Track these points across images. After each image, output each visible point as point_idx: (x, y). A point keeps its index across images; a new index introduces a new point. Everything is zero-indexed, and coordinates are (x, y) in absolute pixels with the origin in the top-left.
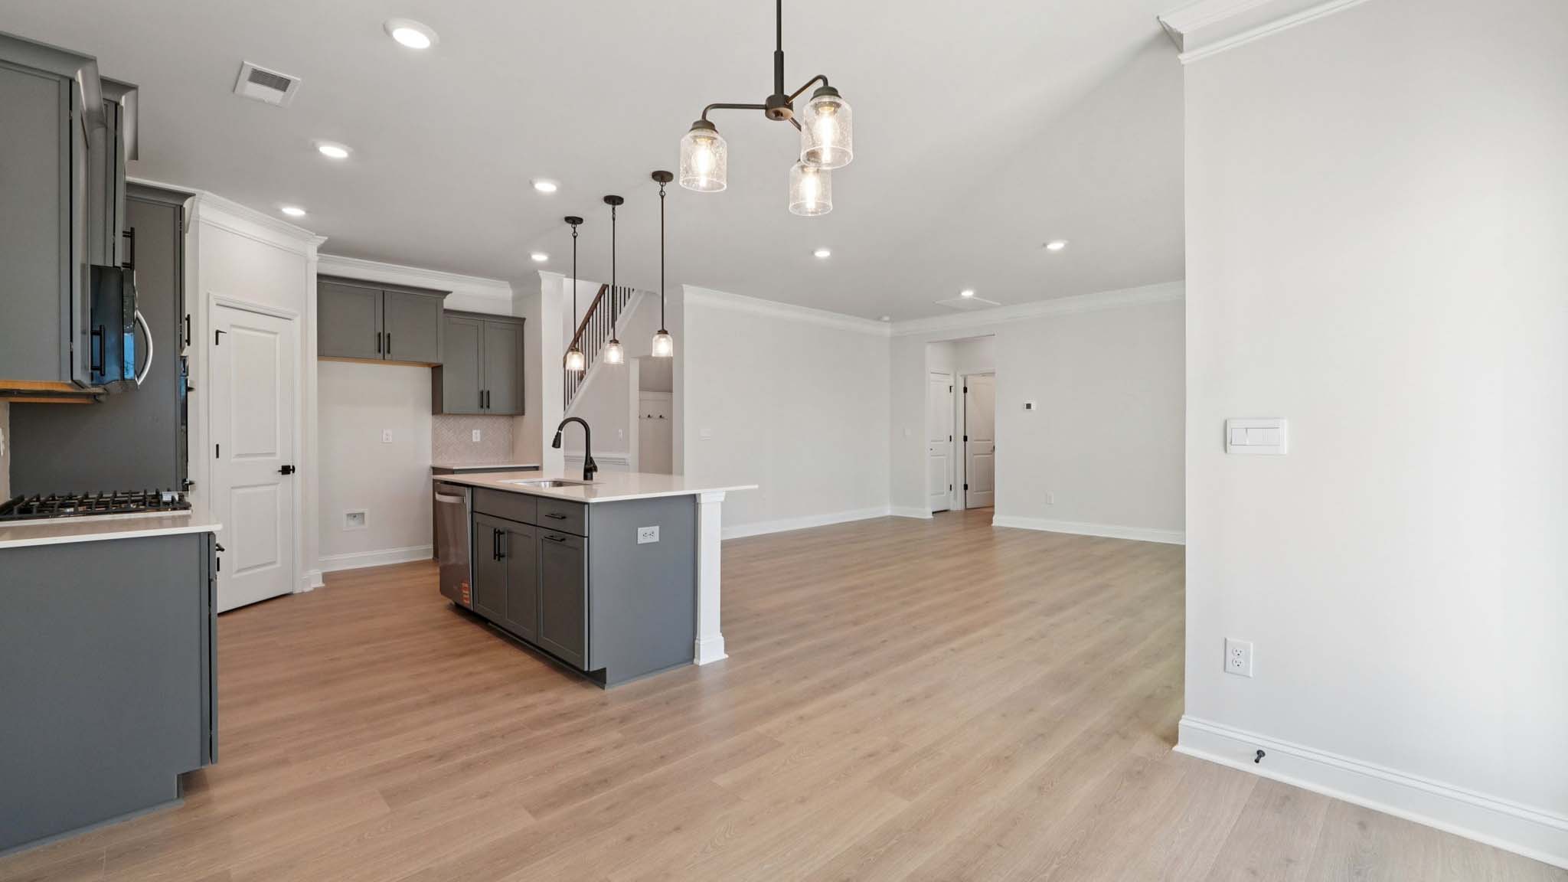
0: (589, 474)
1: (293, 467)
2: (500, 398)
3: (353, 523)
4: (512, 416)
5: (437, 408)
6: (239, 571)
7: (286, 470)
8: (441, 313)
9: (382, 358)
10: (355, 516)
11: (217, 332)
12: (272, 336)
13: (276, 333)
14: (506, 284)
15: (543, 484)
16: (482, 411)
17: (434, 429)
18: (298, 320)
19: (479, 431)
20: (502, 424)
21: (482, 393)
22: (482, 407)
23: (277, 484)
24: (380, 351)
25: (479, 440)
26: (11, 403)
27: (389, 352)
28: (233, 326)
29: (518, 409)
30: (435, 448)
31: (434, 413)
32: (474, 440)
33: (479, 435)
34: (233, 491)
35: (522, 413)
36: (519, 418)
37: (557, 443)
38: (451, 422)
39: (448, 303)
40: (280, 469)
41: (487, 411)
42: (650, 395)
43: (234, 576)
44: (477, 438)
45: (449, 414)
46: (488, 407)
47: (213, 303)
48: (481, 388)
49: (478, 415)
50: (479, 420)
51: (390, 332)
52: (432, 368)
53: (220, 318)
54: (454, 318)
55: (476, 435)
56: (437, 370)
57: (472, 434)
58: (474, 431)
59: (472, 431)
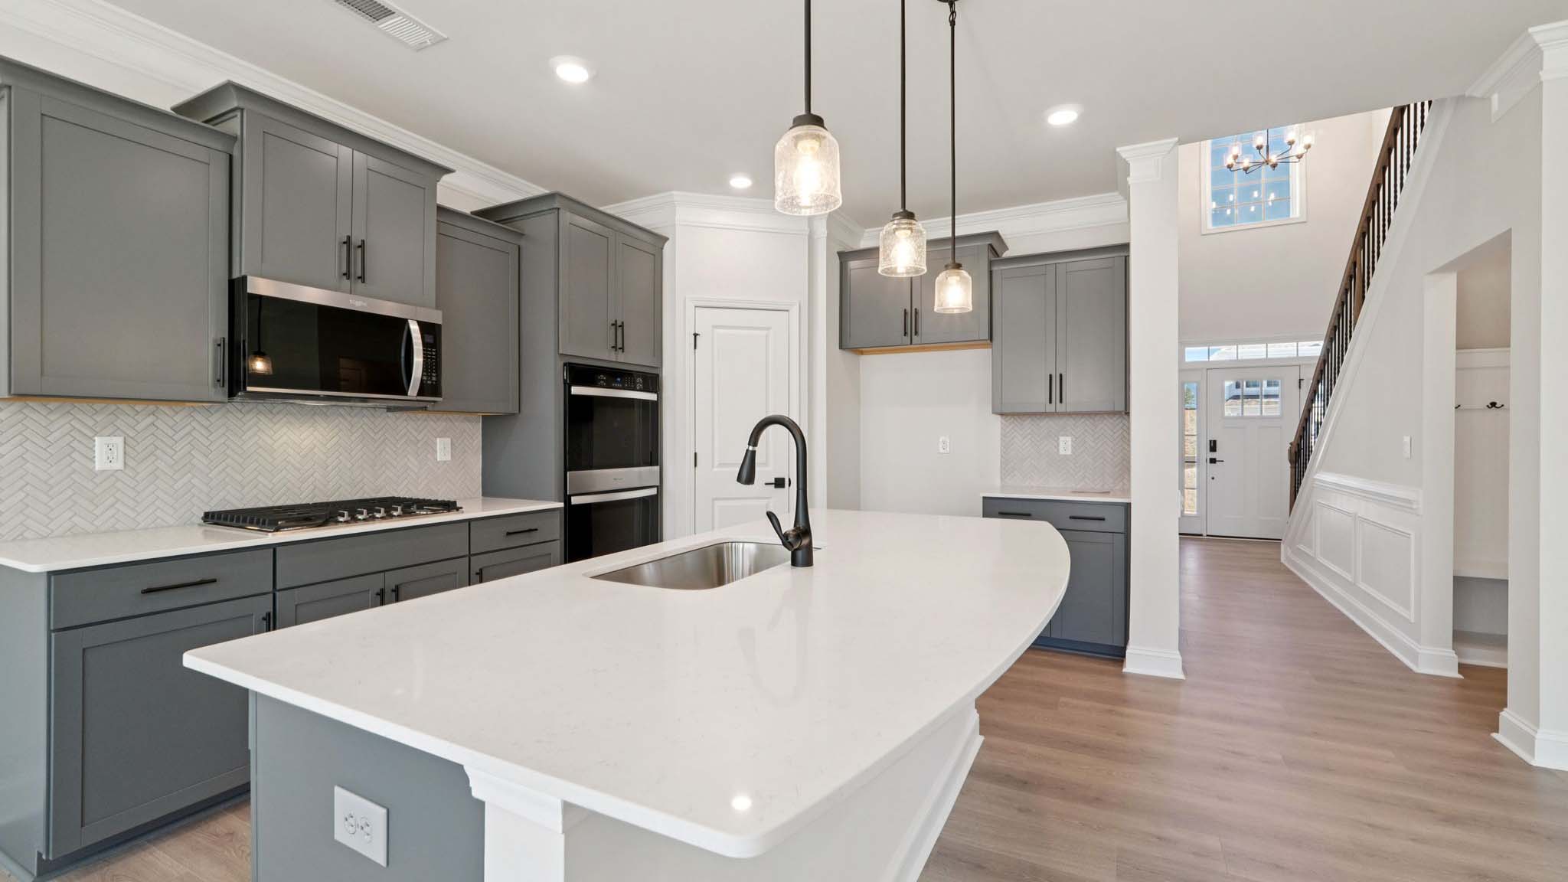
1: (789, 479)
2: (1082, 387)
7: (780, 483)
8: (984, 265)
9: (911, 343)
11: (695, 336)
12: (764, 332)
13: (768, 329)
16: (1051, 408)
17: (1003, 436)
18: (795, 310)
19: (1069, 439)
20: (1110, 426)
21: (1052, 376)
22: (1050, 400)
23: (769, 497)
24: (906, 335)
25: (1069, 452)
26: (483, 416)
27: (918, 334)
28: (714, 327)
30: (1005, 463)
32: (1062, 452)
33: (1069, 444)
35: (1126, 413)
38: (1027, 425)
40: (773, 481)
41: (1059, 408)
44: (1065, 449)
45: (1006, 414)
46: (1061, 400)
47: (690, 305)
48: (1049, 372)
50: (1070, 422)
51: (918, 307)
53: (701, 321)
54: (1007, 270)
55: (1065, 445)
57: (1058, 445)
58: (1062, 439)
59: (1058, 439)
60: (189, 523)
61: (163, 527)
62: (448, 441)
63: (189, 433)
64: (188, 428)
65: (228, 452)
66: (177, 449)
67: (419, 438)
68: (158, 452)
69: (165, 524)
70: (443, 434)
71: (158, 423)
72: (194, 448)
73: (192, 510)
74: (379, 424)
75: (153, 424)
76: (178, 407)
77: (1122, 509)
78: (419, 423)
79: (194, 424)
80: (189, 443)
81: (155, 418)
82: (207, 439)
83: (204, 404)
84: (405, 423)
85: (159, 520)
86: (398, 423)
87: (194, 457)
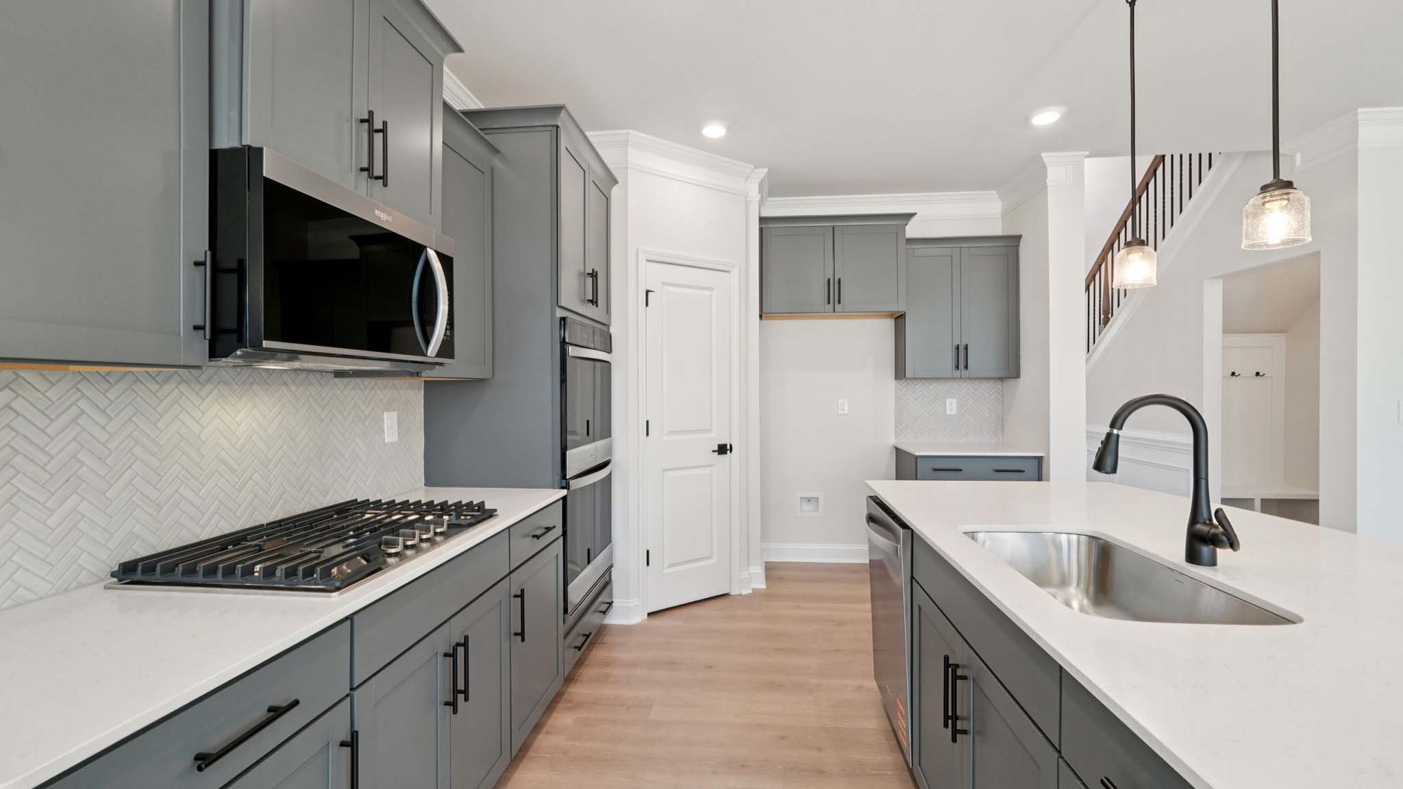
0: (1205, 550)
1: (731, 446)
2: (984, 356)
3: (807, 507)
4: (1001, 379)
5: (900, 372)
6: (670, 566)
7: (723, 449)
8: (902, 243)
9: (832, 309)
10: (809, 500)
11: (647, 292)
12: (708, 293)
13: (711, 289)
14: (993, 194)
15: (1064, 538)
16: (957, 374)
17: (898, 398)
18: (735, 271)
19: (955, 400)
20: (987, 390)
21: (958, 348)
22: (957, 367)
23: (714, 465)
24: (829, 303)
25: (954, 412)
26: (425, 381)
27: (839, 302)
28: (664, 284)
29: (1010, 369)
30: (898, 422)
31: (897, 378)
32: (948, 412)
33: (955, 405)
34: (665, 473)
35: (1017, 375)
36: (1012, 382)
37: (1109, 462)
38: (920, 389)
39: (913, 230)
40: (716, 448)
41: (965, 373)
42: (1236, 339)
43: (666, 571)
44: (951, 410)
45: (914, 379)
46: (966, 367)
47: (642, 258)
48: (956, 342)
49: (952, 379)
50: (954, 385)
51: (840, 277)
52: (896, 318)
53: (652, 276)
54: (921, 249)
55: (951, 406)
56: (899, 319)
57: (945, 405)
58: (948, 400)
59: (945, 401)
60: (74, 584)
61: (28, 602)
62: (394, 415)
63: (74, 421)
64: (74, 411)
65: (137, 450)
66: (53, 453)
67: (366, 413)
68: (18, 460)
69: (32, 596)
70: (389, 408)
71: (18, 404)
72: (83, 447)
73: (80, 561)
74: (326, 395)
75: (8, 406)
76: (54, 373)
77: (1035, 462)
78: (366, 392)
79: (82, 403)
80: (74, 439)
81: (13, 395)
82: (104, 428)
83: (149, 370)
84: (353, 393)
85: (21, 591)
86: (346, 393)
87: (83, 464)
